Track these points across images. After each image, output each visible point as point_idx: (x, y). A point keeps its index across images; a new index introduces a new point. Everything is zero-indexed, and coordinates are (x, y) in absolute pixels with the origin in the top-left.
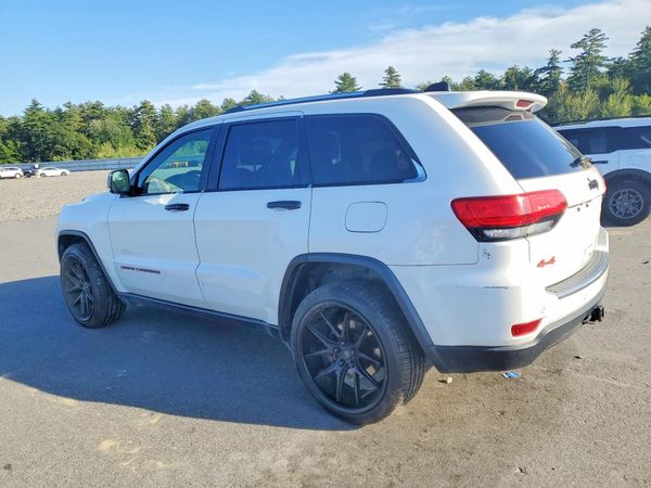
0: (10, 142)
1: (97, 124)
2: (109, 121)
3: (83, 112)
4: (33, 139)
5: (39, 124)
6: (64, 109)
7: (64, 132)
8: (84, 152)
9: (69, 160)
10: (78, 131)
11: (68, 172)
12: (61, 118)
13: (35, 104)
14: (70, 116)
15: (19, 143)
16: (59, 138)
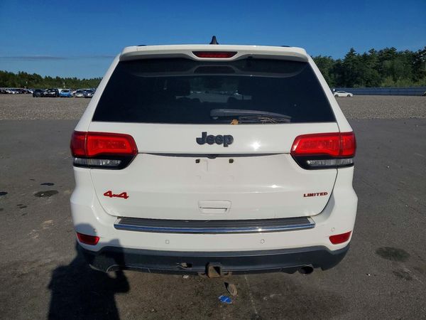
0: (332, 75)
1: (387, 63)
2: (397, 61)
3: (381, 55)
4: (346, 73)
5: (351, 64)
6: (369, 54)
7: (364, 68)
8: (373, 82)
9: (363, 87)
10: (374, 68)
11: (351, 95)
12: (366, 59)
13: (352, 51)
14: (371, 59)
15: (337, 75)
16: (361, 73)
